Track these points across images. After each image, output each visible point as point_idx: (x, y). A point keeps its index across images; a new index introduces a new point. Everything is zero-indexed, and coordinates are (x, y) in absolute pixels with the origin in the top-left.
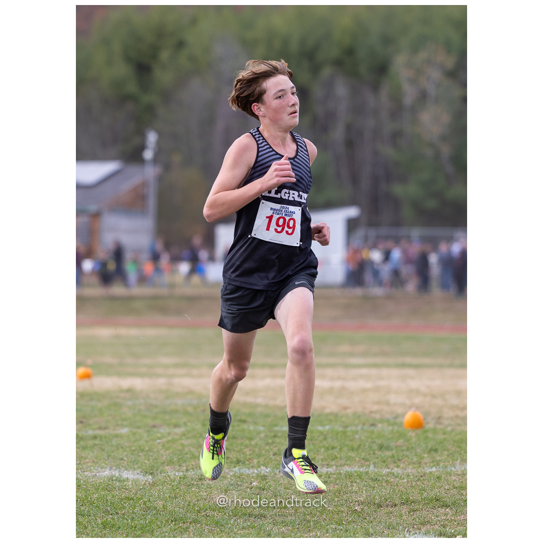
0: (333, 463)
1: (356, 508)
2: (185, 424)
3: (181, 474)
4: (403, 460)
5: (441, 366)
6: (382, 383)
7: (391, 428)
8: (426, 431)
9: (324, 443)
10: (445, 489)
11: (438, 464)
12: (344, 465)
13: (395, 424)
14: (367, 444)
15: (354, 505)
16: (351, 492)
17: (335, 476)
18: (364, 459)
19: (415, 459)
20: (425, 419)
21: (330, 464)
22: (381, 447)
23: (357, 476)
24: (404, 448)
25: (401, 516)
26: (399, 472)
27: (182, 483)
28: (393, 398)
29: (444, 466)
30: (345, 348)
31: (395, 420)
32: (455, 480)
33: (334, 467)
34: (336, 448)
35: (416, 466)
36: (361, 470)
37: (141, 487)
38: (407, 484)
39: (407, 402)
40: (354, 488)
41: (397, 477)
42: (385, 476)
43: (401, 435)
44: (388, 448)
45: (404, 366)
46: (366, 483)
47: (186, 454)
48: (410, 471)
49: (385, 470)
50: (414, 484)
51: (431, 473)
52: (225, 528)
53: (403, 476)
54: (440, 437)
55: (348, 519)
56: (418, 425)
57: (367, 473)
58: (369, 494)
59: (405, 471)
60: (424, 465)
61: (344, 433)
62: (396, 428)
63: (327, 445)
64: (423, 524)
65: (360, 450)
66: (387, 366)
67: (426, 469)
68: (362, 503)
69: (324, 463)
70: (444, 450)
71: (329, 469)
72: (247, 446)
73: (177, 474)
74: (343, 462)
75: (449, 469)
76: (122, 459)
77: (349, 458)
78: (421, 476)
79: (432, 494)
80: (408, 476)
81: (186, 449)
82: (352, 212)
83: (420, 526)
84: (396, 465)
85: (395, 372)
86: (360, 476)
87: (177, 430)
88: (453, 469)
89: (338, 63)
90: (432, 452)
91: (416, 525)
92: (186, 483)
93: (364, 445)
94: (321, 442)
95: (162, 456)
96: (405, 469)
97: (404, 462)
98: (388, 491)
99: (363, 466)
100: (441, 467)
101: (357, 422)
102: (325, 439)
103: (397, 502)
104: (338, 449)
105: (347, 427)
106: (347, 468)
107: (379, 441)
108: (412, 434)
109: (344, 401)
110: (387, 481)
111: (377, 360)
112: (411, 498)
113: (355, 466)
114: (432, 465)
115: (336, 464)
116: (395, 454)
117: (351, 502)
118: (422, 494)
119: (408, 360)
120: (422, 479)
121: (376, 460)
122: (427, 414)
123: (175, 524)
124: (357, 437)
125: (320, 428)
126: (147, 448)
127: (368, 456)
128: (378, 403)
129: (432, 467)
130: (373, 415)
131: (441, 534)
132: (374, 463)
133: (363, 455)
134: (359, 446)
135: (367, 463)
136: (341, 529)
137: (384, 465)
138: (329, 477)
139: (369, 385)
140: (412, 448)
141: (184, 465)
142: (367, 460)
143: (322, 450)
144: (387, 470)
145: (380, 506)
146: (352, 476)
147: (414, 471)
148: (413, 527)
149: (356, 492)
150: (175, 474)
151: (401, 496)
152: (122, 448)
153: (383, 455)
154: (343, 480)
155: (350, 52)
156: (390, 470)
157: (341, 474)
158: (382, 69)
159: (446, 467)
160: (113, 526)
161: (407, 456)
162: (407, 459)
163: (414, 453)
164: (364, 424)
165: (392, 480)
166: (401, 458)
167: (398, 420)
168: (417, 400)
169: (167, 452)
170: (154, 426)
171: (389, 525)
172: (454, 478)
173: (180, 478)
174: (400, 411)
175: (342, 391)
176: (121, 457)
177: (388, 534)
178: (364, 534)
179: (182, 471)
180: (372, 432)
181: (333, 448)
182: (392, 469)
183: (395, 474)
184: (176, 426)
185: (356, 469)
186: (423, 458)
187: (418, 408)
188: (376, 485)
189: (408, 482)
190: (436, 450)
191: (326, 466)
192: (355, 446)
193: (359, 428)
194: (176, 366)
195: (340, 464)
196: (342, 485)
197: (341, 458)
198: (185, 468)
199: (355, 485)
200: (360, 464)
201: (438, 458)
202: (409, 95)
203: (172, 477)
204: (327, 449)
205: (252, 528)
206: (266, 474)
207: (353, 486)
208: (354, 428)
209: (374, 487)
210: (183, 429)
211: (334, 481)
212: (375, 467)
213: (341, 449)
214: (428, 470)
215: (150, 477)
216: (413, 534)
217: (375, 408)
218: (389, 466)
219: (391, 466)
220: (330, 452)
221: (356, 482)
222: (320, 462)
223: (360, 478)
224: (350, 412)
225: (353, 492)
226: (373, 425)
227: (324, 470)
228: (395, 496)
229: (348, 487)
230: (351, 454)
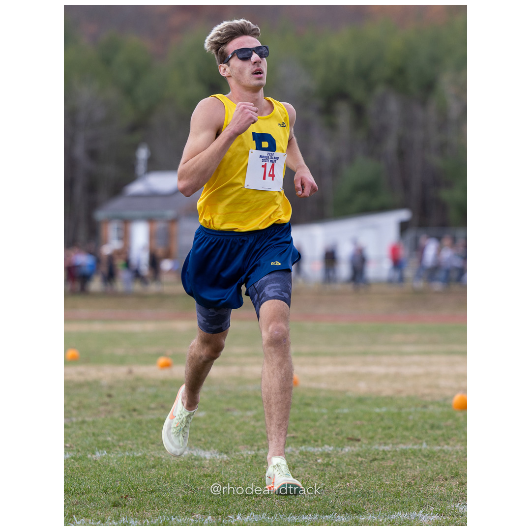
0: (390, 441)
2: (256, 408)
3: (253, 453)
4: (453, 438)
6: (433, 369)
7: (441, 409)
9: (382, 423)
12: (400, 443)
13: (445, 405)
14: (420, 425)
16: (406, 467)
17: (392, 453)
18: (417, 437)
19: (463, 437)
21: (387, 442)
22: (432, 427)
23: (412, 453)
24: (454, 427)
26: (448, 449)
27: (254, 461)
28: (443, 383)
30: (399, 337)
31: (445, 402)
33: (391, 445)
35: (463, 443)
36: (415, 447)
37: (218, 465)
39: (456, 386)
40: (409, 464)
41: (447, 454)
42: (436, 452)
43: (450, 416)
44: (439, 428)
45: (452, 353)
46: (419, 460)
47: (258, 434)
48: (459, 447)
49: (436, 447)
52: (294, 501)
53: (452, 453)
57: (420, 450)
58: (422, 469)
59: (454, 448)
61: (399, 414)
62: (446, 409)
63: (384, 425)
65: (414, 430)
68: (416, 478)
69: (382, 441)
71: (386, 447)
72: (312, 427)
73: (249, 453)
74: (399, 440)
76: (200, 440)
77: (404, 437)
80: (457, 452)
81: (258, 431)
82: (404, 215)
84: (446, 442)
86: (414, 453)
87: (249, 413)
89: (390, 82)
92: (258, 461)
93: (418, 425)
94: (378, 422)
95: (236, 436)
96: (454, 446)
97: (453, 440)
98: (439, 467)
99: (416, 444)
101: (411, 404)
102: (382, 419)
103: (448, 476)
104: (393, 429)
105: (400, 408)
106: (402, 446)
107: (430, 421)
108: (460, 414)
109: (398, 386)
110: (438, 457)
112: (460, 472)
113: (410, 444)
115: (393, 442)
116: (445, 433)
121: (429, 439)
123: (248, 498)
124: (411, 417)
125: (377, 410)
126: (222, 430)
127: (421, 435)
128: (429, 387)
130: (425, 398)
132: (427, 442)
133: (416, 434)
134: (413, 427)
135: (420, 441)
136: (398, 502)
137: (436, 442)
138: (386, 454)
139: (420, 370)
140: (460, 427)
141: (255, 444)
142: (420, 438)
143: (380, 430)
144: (439, 448)
145: (432, 480)
146: (407, 453)
147: (462, 448)
148: (463, 499)
149: (411, 467)
150: (247, 453)
151: (451, 470)
152: (200, 429)
153: (434, 434)
154: (398, 456)
155: (401, 71)
156: (441, 447)
157: (396, 451)
158: (429, 86)
160: (193, 501)
161: (456, 435)
162: (456, 437)
163: (462, 432)
164: (417, 406)
166: (451, 436)
167: (448, 402)
168: (464, 384)
169: (241, 433)
170: (228, 410)
171: (441, 497)
173: (252, 456)
174: (449, 393)
175: (397, 377)
176: (199, 438)
179: (254, 451)
180: (424, 413)
181: (390, 428)
182: (443, 446)
183: (446, 451)
184: (247, 409)
185: (410, 446)
188: (429, 461)
191: (383, 444)
192: (410, 424)
193: (413, 409)
194: (248, 355)
195: (396, 442)
196: (398, 461)
197: (396, 436)
198: (256, 448)
199: (409, 461)
200: (414, 442)
202: (455, 110)
203: (245, 456)
204: (384, 429)
205: (318, 501)
206: (330, 452)
208: (408, 410)
209: (427, 463)
210: (254, 412)
211: (391, 457)
212: (427, 444)
213: (396, 429)
215: (225, 456)
217: (427, 391)
218: (440, 444)
219: (442, 443)
220: (387, 432)
221: (410, 459)
222: (378, 441)
223: (414, 455)
224: (404, 395)
225: (408, 468)
226: (425, 406)
227: (382, 448)
228: (445, 471)
229: (403, 463)
230: (406, 433)
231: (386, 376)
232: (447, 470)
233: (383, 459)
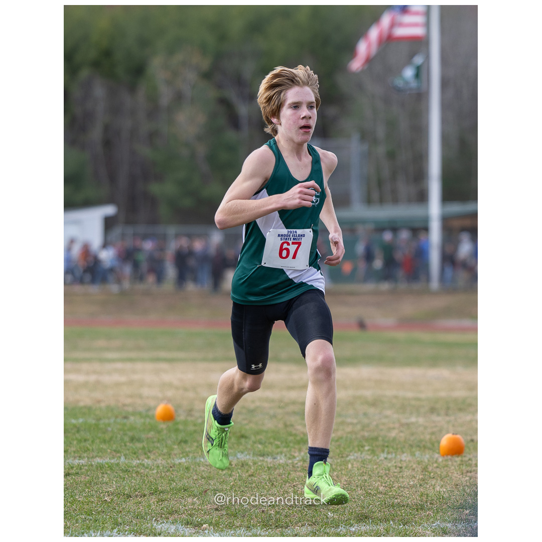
0: (85, 455)
1: (106, 498)
4: (154, 452)
5: (194, 360)
6: (136, 377)
7: (143, 420)
8: (177, 424)
9: (77, 436)
10: (193, 479)
11: (188, 455)
12: (96, 457)
13: (147, 416)
14: (119, 436)
15: (104, 495)
16: (102, 482)
17: (87, 468)
18: (115, 451)
19: (165, 451)
20: (176, 411)
21: (82, 456)
22: (132, 439)
23: (108, 467)
24: (155, 440)
25: (150, 505)
26: (149, 463)
28: (146, 392)
29: (194, 457)
30: (101, 343)
31: (147, 413)
32: (203, 471)
33: (86, 459)
34: (88, 440)
35: (166, 457)
36: (112, 461)
38: (157, 475)
39: (160, 395)
40: (105, 479)
41: (147, 468)
42: (135, 467)
43: (153, 428)
44: (139, 440)
45: (157, 360)
46: (116, 474)
48: (159, 462)
49: (135, 461)
50: (163, 475)
51: (180, 464)
53: (153, 467)
54: (191, 428)
55: (97, 510)
56: (168, 417)
57: (118, 465)
58: (119, 485)
59: (155, 462)
60: (174, 456)
61: (97, 425)
62: (148, 420)
63: (80, 438)
64: (171, 513)
65: (112, 442)
66: (142, 360)
67: (176, 460)
68: (112, 494)
69: (76, 455)
70: (194, 442)
71: (81, 461)
74: (95, 454)
75: (198, 460)
77: (101, 450)
78: (171, 467)
79: (180, 485)
80: (158, 467)
82: (110, 210)
83: (168, 515)
84: (146, 456)
85: (149, 366)
86: (111, 468)
88: (202, 460)
89: (96, 65)
90: (183, 444)
91: (164, 514)
93: (116, 437)
94: (74, 434)
96: (155, 460)
97: (154, 454)
98: (138, 482)
99: (114, 458)
100: (190, 457)
101: (110, 415)
102: (78, 432)
103: (146, 493)
104: (90, 442)
105: (99, 419)
106: (98, 460)
107: (130, 434)
108: (163, 426)
109: (98, 395)
110: (137, 472)
111: (133, 355)
112: (160, 488)
113: (106, 458)
114: (181, 456)
115: (88, 456)
116: (146, 446)
117: (102, 493)
118: (171, 484)
119: (163, 354)
120: (171, 469)
121: (127, 452)
122: (178, 407)
124: (110, 429)
125: (74, 421)
127: (119, 448)
128: (131, 396)
129: (181, 458)
130: (126, 408)
131: (188, 522)
132: (125, 455)
133: (114, 447)
134: (111, 439)
135: (118, 455)
136: (91, 520)
137: (135, 456)
138: (81, 469)
139: (123, 379)
140: (163, 440)
142: (118, 452)
143: (75, 442)
144: (138, 461)
145: (129, 496)
146: (103, 467)
147: (164, 462)
148: (161, 517)
149: (107, 483)
151: (150, 486)
153: (134, 447)
154: (94, 471)
155: (107, 53)
156: (141, 461)
157: (92, 465)
158: (138, 71)
159: (195, 458)
161: (157, 448)
162: (157, 450)
163: (164, 445)
164: (117, 417)
165: (142, 471)
166: (151, 449)
167: (150, 413)
168: (170, 393)
171: (138, 515)
172: (202, 468)
174: (152, 403)
175: (97, 385)
177: (136, 524)
178: (113, 524)
180: (125, 425)
181: (85, 440)
182: (143, 460)
183: (146, 465)
185: (107, 460)
186: (172, 449)
187: (169, 400)
188: (127, 476)
189: (157, 472)
190: (186, 442)
191: (78, 458)
192: (107, 437)
193: (112, 421)
195: (91, 455)
196: (93, 476)
197: (93, 450)
199: (106, 476)
200: (111, 456)
201: (187, 449)
202: (166, 96)
204: (80, 441)
207: (104, 477)
208: (107, 421)
209: (124, 478)
211: (86, 472)
212: (126, 458)
213: (93, 442)
214: (177, 461)
216: (161, 523)
217: (128, 401)
218: (139, 457)
219: (142, 457)
220: (83, 444)
221: (106, 473)
222: (73, 454)
223: (111, 469)
224: (103, 405)
225: (103, 483)
226: (126, 418)
227: (77, 462)
228: (144, 487)
229: (99, 478)
230: (103, 446)
231: (85, 384)
232: (146, 486)
233: (77, 473)
